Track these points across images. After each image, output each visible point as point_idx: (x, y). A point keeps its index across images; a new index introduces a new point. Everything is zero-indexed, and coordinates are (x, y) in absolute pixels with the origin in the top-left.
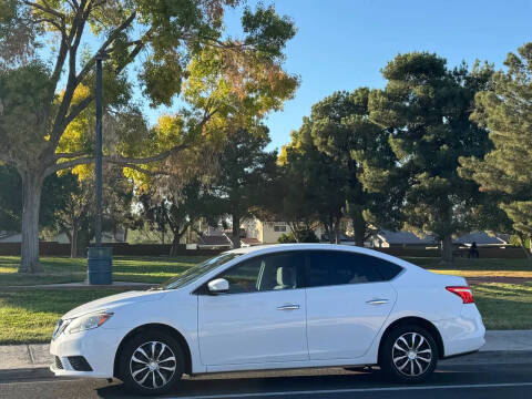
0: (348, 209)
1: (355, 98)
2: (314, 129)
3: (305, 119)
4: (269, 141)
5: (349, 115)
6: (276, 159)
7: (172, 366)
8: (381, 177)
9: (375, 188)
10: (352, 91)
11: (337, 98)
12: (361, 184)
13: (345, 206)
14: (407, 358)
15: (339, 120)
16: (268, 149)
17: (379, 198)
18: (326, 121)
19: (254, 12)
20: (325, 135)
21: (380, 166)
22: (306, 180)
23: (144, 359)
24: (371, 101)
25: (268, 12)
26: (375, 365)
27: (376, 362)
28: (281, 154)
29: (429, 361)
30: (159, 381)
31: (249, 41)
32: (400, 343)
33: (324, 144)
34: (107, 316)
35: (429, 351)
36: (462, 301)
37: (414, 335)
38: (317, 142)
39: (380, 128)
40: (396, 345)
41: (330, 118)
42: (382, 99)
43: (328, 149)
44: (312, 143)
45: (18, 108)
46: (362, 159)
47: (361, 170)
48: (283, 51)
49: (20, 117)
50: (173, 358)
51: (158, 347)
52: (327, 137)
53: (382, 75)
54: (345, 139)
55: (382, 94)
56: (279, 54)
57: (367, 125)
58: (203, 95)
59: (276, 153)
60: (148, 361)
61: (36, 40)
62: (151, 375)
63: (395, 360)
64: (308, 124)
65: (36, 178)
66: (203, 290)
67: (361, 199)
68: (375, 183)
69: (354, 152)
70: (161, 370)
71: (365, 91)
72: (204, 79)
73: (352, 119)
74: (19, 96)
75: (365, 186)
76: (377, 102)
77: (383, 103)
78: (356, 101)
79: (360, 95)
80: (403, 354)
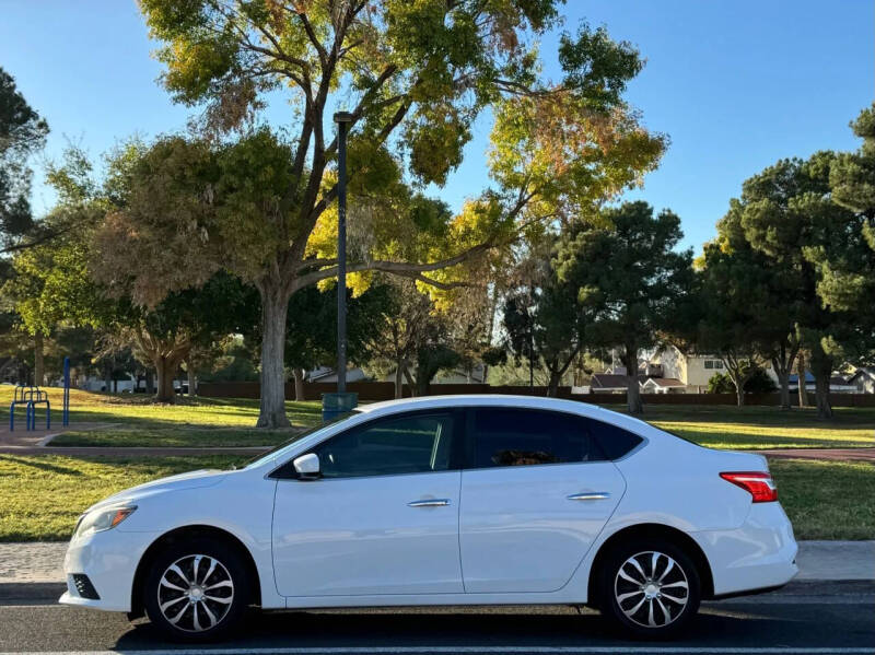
0: (798, 335)
1: (812, 169)
2: (745, 216)
3: (734, 202)
4: (681, 235)
5: (801, 194)
6: (690, 261)
7: (228, 595)
8: (852, 287)
9: (843, 303)
10: (806, 158)
11: (783, 169)
12: (820, 298)
13: (794, 331)
14: (643, 595)
15: (785, 201)
16: (679, 248)
17: (849, 317)
18: (764, 203)
19: (575, 40)
20: (761, 224)
21: (849, 271)
22: (732, 292)
23: (180, 583)
24: (834, 172)
25: (596, 39)
26: (582, 605)
27: (584, 599)
28: (699, 255)
29: (683, 601)
30: (204, 619)
31: (570, 84)
32: (630, 570)
33: (761, 238)
34: (127, 512)
35: (684, 584)
36: (750, 497)
37: (656, 556)
38: (750, 236)
39: (849, 211)
40: (621, 572)
41: (771, 199)
42: (850, 168)
43: (768, 246)
44: (743, 237)
45: (231, 196)
46: (822, 258)
47: (820, 277)
48: (623, 96)
49: (236, 209)
50: (229, 583)
51: (205, 564)
52: (765, 228)
53: (851, 131)
54: (795, 231)
55: (854, 159)
56: (616, 102)
57: (829, 208)
58: (519, 169)
59: (690, 253)
60: (187, 587)
61: (257, 99)
62: (191, 608)
63: (620, 598)
64: (737, 208)
65: (279, 295)
66: (286, 472)
67: (820, 320)
68: (842, 296)
69: (809, 250)
70: (209, 602)
71: (827, 156)
72: (521, 145)
73: (806, 200)
74: (232, 178)
75: (826, 301)
76: (844, 173)
77: (853, 173)
78: (812, 173)
79: (819, 162)
80: (635, 588)
